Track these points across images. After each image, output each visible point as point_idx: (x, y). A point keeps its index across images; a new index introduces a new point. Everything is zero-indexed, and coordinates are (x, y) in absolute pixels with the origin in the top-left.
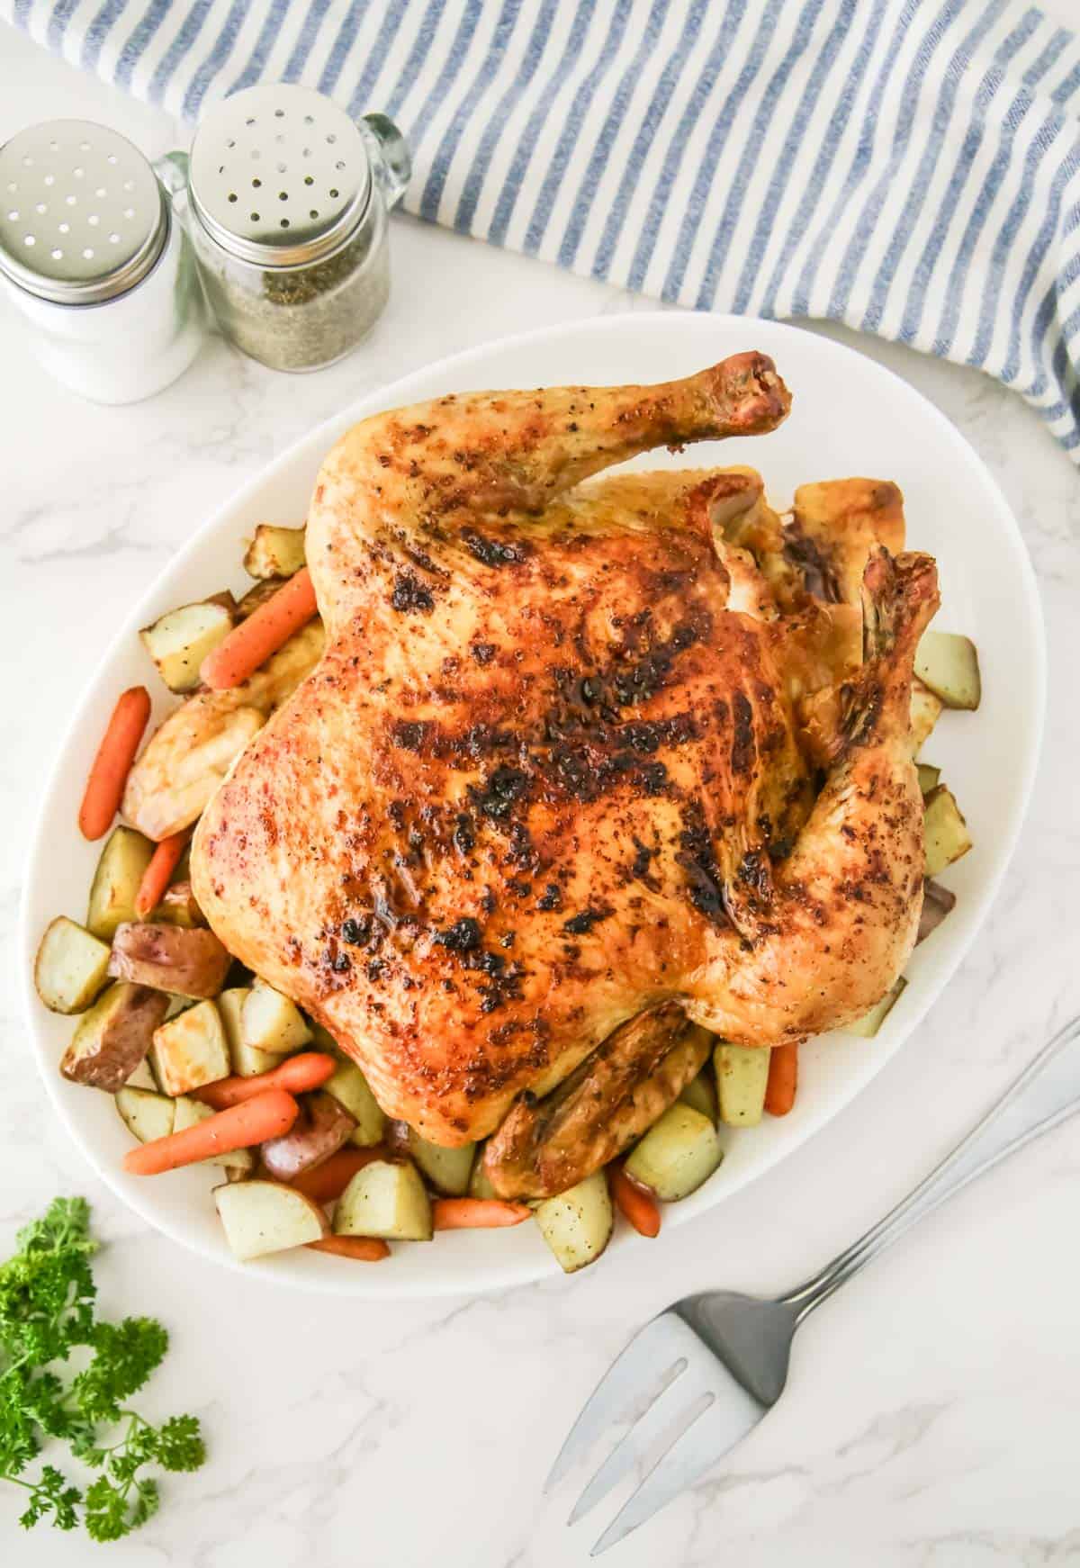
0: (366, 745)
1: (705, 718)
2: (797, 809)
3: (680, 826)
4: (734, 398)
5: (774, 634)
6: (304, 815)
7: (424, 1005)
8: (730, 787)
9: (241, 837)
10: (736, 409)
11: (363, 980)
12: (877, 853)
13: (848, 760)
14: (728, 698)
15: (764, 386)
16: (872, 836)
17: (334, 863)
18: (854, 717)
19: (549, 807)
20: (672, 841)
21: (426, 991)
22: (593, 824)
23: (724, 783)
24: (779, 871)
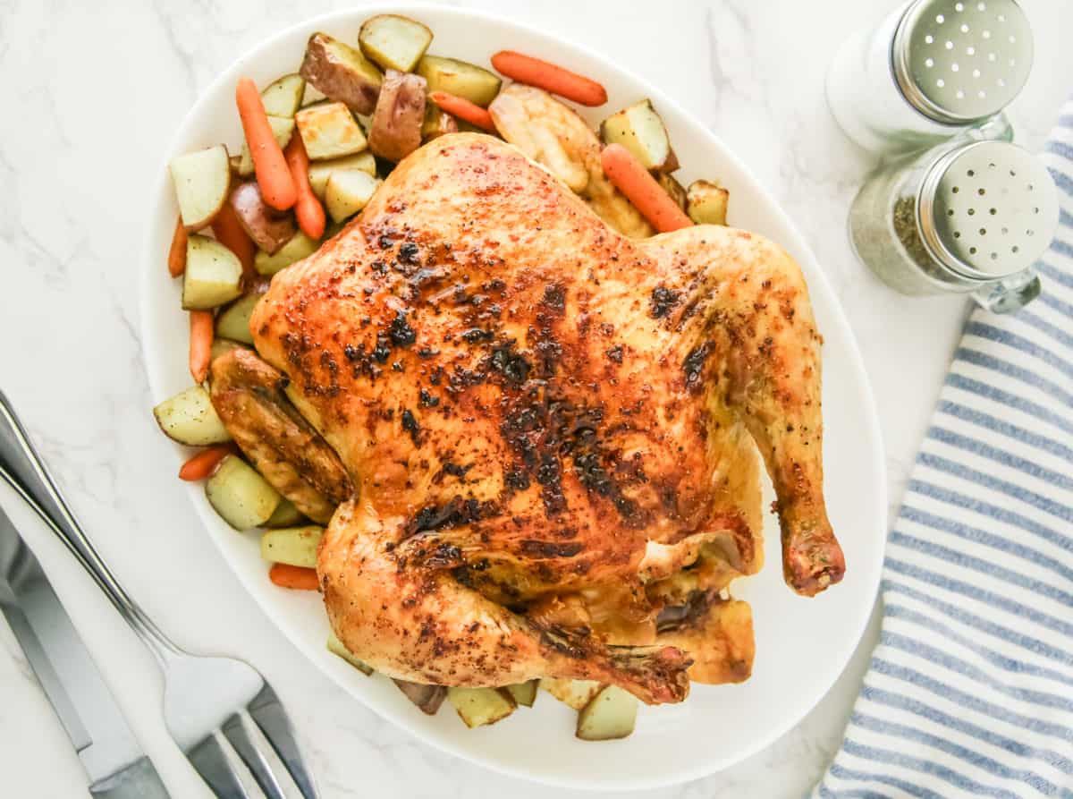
0: (549, 264)
1: (563, 521)
2: (496, 591)
3: (482, 500)
4: (810, 552)
5: (630, 576)
6: (497, 216)
7: (352, 303)
8: (511, 538)
9: (483, 169)
10: (801, 553)
11: (373, 258)
12: (458, 648)
13: (531, 629)
14: (579, 539)
15: (818, 575)
16: (470, 644)
17: (460, 238)
18: (565, 636)
19: (497, 401)
20: (470, 493)
21: (362, 305)
22: (484, 434)
23: (514, 534)
24: (447, 574)
